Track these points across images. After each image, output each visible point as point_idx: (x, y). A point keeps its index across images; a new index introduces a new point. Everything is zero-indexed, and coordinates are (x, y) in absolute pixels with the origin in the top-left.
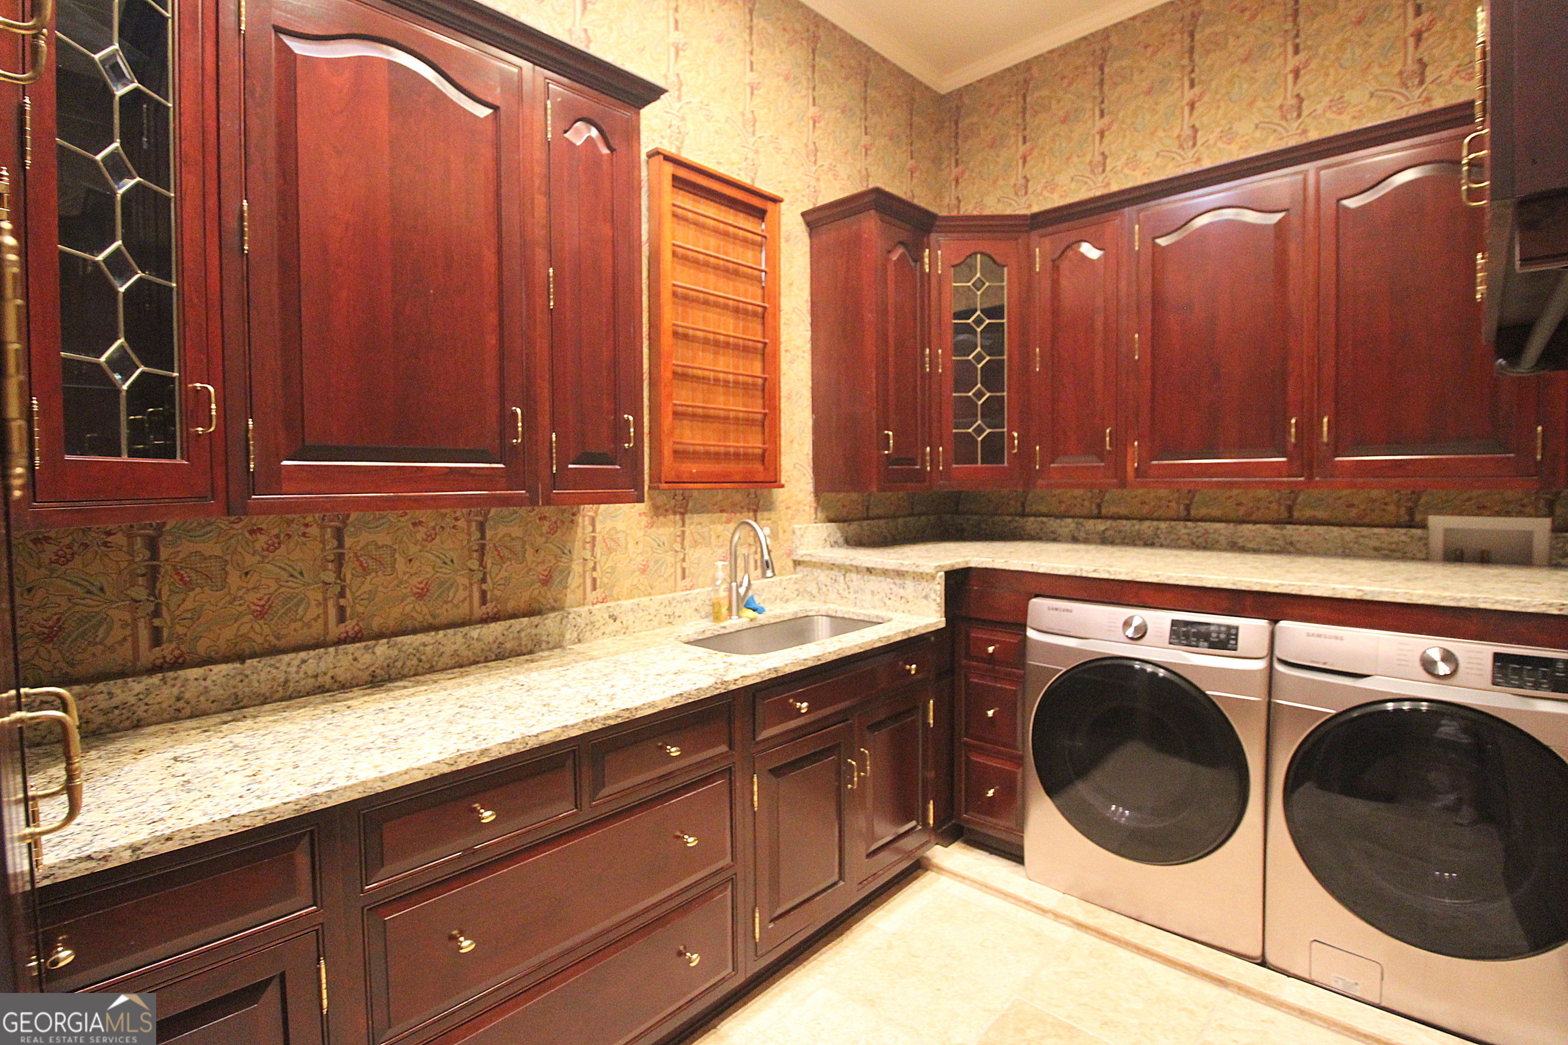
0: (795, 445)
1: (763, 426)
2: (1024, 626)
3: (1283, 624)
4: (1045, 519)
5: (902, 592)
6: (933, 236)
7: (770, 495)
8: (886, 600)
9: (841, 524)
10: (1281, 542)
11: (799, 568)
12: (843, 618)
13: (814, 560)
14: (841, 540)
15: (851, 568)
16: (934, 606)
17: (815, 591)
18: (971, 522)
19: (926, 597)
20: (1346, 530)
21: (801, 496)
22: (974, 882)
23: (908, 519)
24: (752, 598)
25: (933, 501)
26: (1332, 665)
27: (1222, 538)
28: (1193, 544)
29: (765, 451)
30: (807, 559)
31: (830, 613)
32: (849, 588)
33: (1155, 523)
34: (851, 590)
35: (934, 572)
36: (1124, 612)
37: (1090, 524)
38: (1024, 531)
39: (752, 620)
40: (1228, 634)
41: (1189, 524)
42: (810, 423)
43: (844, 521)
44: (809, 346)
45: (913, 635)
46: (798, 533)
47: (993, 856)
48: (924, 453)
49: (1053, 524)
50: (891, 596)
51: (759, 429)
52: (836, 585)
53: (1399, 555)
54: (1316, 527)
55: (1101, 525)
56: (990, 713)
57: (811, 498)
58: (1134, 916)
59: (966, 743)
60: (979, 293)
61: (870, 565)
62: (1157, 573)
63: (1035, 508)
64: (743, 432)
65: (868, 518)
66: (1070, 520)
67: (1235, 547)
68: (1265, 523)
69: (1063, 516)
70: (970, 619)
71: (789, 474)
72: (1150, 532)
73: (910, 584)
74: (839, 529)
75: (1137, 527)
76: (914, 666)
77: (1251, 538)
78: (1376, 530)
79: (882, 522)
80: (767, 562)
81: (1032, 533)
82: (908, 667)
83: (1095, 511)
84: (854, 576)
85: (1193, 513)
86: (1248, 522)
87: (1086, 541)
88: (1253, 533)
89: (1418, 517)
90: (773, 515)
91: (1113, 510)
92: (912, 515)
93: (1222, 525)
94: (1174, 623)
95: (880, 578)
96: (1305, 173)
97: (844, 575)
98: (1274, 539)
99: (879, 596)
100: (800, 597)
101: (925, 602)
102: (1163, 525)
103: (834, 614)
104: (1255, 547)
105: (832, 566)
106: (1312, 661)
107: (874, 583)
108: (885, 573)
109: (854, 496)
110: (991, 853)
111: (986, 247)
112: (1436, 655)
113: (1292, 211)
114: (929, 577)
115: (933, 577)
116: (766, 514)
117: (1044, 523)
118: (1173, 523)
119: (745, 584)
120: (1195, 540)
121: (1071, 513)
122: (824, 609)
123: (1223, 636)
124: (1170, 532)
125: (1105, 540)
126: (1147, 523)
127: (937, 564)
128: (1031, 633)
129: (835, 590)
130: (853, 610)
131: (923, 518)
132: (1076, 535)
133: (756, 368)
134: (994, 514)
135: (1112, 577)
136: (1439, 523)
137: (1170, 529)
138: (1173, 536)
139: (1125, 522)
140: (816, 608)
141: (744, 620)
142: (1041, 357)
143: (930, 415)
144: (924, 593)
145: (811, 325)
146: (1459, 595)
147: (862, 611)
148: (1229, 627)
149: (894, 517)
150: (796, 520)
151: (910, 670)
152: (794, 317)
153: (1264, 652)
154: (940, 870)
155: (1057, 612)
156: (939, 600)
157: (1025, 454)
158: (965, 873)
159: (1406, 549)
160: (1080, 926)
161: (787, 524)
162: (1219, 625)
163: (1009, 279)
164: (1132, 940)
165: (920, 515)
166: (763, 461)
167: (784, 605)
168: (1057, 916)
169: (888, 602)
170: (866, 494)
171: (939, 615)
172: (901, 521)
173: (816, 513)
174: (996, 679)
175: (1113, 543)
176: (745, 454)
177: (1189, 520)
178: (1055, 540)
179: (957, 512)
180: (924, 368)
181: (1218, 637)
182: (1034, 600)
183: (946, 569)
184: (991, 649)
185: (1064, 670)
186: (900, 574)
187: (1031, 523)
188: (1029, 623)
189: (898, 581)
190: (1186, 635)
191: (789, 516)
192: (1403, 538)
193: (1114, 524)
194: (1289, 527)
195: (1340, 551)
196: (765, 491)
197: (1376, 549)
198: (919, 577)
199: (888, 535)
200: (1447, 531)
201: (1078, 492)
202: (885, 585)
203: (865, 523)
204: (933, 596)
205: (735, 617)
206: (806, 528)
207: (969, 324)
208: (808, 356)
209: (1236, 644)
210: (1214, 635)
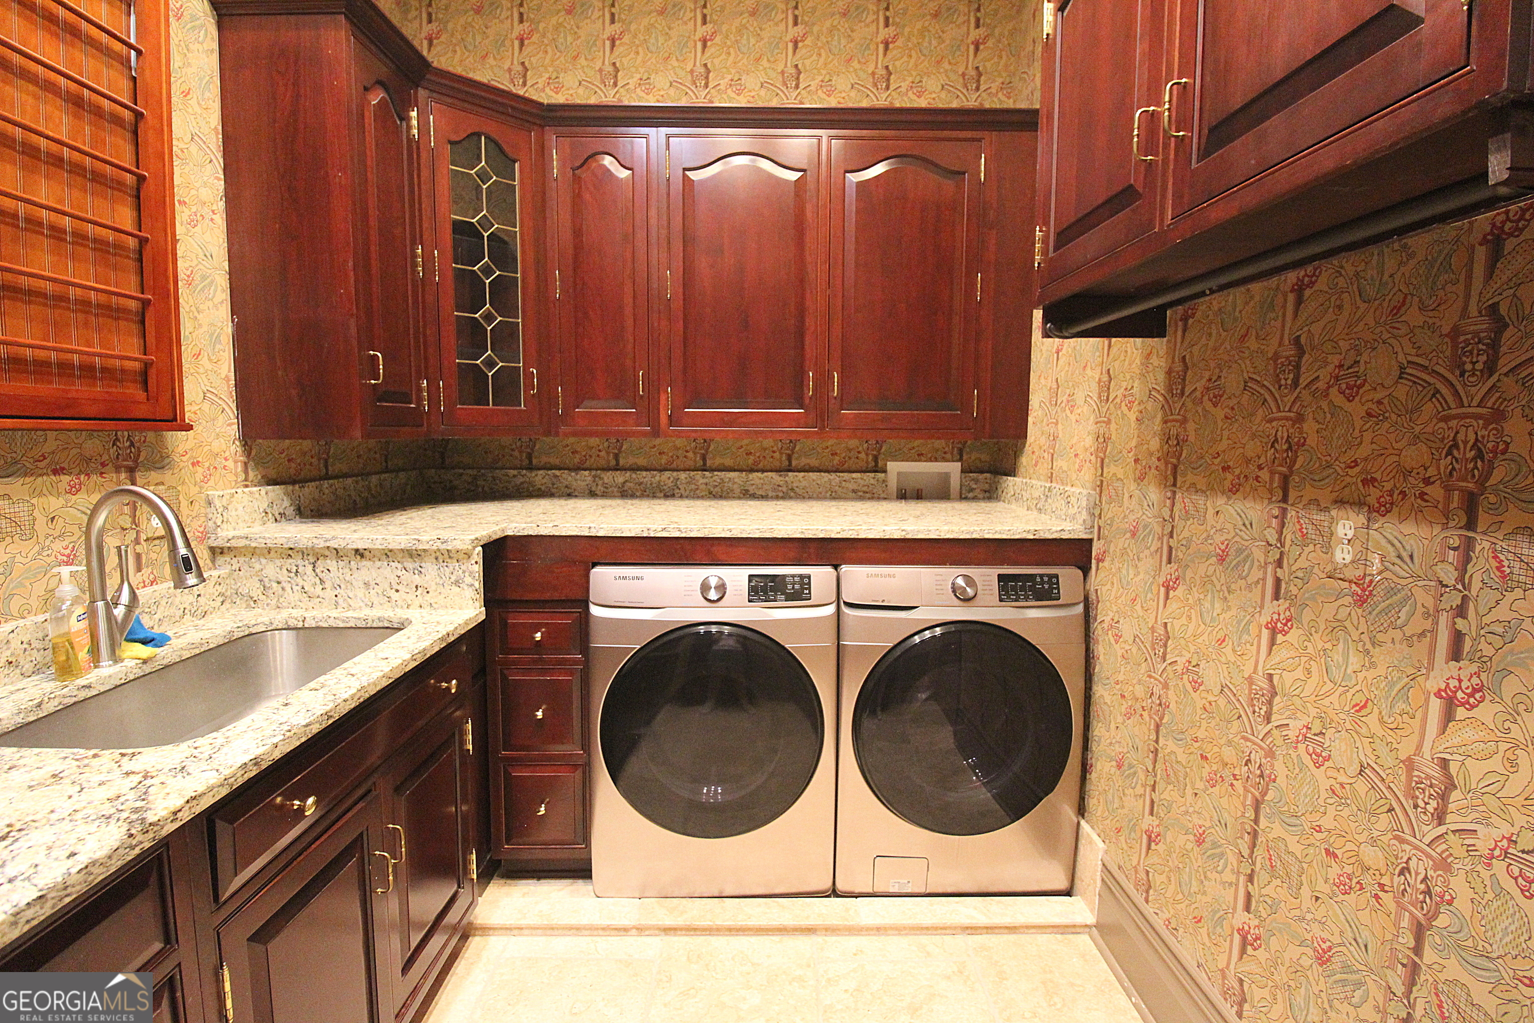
0: (204, 361)
1: (143, 322)
2: (585, 603)
3: (844, 568)
4: (557, 473)
5: (417, 580)
6: (422, 93)
7: (161, 441)
8: (392, 593)
9: (290, 488)
10: (784, 489)
11: (220, 560)
12: (318, 628)
13: (253, 545)
14: (290, 511)
15: (327, 553)
16: (469, 593)
17: (256, 593)
18: (465, 477)
19: (457, 583)
20: (833, 476)
21: (216, 446)
22: (534, 929)
23: (383, 476)
24: (138, 621)
25: (411, 452)
26: (889, 602)
27: (735, 486)
28: (711, 493)
29: (147, 365)
30: (242, 543)
31: (292, 623)
32: (322, 581)
33: (675, 474)
34: (328, 585)
35: (470, 547)
36: (697, 574)
37: (608, 477)
38: (533, 486)
39: (145, 662)
40: (802, 584)
41: (707, 473)
42: (229, 329)
43: (294, 483)
44: (222, 205)
45: (452, 639)
46: (217, 503)
47: (542, 881)
48: (420, 390)
49: (568, 477)
50: (399, 588)
51: (135, 328)
52: (299, 580)
53: (868, 495)
54: (811, 474)
55: (620, 478)
56: (540, 714)
57: (236, 448)
58: (717, 895)
59: (507, 759)
60: (485, 187)
61: (360, 546)
62: (730, 527)
63: (544, 459)
64: (99, 330)
65: (327, 477)
66: (587, 473)
67: (747, 495)
68: (771, 471)
69: (577, 469)
70: (507, 602)
71: (195, 408)
72: (670, 483)
73: (430, 568)
74: (286, 494)
75: (657, 478)
76: (454, 682)
77: (760, 486)
78: (854, 475)
79: (349, 481)
80: (186, 560)
81: (543, 488)
82: (444, 685)
83: (613, 463)
84: (332, 564)
85: (709, 463)
86: (757, 471)
87: (605, 495)
88: (762, 481)
89: (880, 464)
90: (167, 476)
91: (631, 461)
92: (386, 471)
93: (737, 473)
94: (751, 577)
95: (378, 564)
96: (819, 138)
97: (314, 565)
98: (779, 486)
99: (378, 589)
100: (227, 605)
101: (455, 589)
102: (683, 475)
103: (300, 625)
104: (764, 494)
105: (290, 552)
106: (873, 601)
107: (367, 571)
108: (388, 554)
109: (307, 444)
110: (539, 878)
111: (492, 128)
112: (960, 582)
113: (808, 173)
114: (461, 556)
115: (468, 555)
116: (154, 476)
117: (556, 476)
118: (692, 473)
119: (125, 598)
120: (712, 489)
121: (587, 464)
122: (280, 617)
123: (797, 587)
124: (689, 483)
125: (625, 494)
126: (667, 474)
127: (473, 537)
128: (595, 610)
129: (299, 588)
130: (334, 613)
131: (402, 475)
132: (593, 489)
133: (125, 217)
134: (493, 468)
135: (683, 535)
136: (894, 467)
137: (689, 479)
138: (693, 486)
139: (644, 473)
140: (266, 620)
141: (129, 663)
142: (561, 281)
143: (425, 335)
144: (453, 578)
145: (225, 170)
146: (972, 529)
147: (350, 614)
148: (801, 577)
149: (364, 474)
150: (211, 483)
151: (448, 689)
152: (194, 149)
153: (834, 598)
154: (485, 930)
155: (627, 581)
156: (477, 584)
157: (545, 398)
158: (523, 922)
159: (875, 491)
160: (668, 930)
161: (194, 490)
162: (793, 576)
163: (521, 180)
164: (725, 923)
165: (398, 470)
166: (145, 383)
167: (202, 622)
168: (640, 930)
169: (395, 596)
170: (322, 442)
171: (477, 604)
172: (374, 479)
173: (246, 472)
174: (544, 672)
175: (633, 496)
176: (104, 370)
177: (705, 470)
178: (570, 496)
179: (442, 466)
180: (414, 272)
181: (793, 588)
182: (597, 570)
183: (482, 543)
184: (538, 636)
185: (639, 647)
186: (414, 554)
187: (540, 478)
188: (591, 599)
189: (410, 565)
190: (765, 590)
191: (199, 477)
192: (872, 481)
193: (634, 476)
194: (790, 474)
195: (828, 495)
196: (151, 435)
197: (854, 491)
198: (445, 556)
199: (358, 499)
200: (899, 474)
201: (594, 441)
202: (388, 572)
203: (326, 484)
204: (468, 580)
205: (105, 662)
206: (232, 496)
207: (472, 223)
208: (220, 220)
209: (810, 593)
210: (790, 587)
